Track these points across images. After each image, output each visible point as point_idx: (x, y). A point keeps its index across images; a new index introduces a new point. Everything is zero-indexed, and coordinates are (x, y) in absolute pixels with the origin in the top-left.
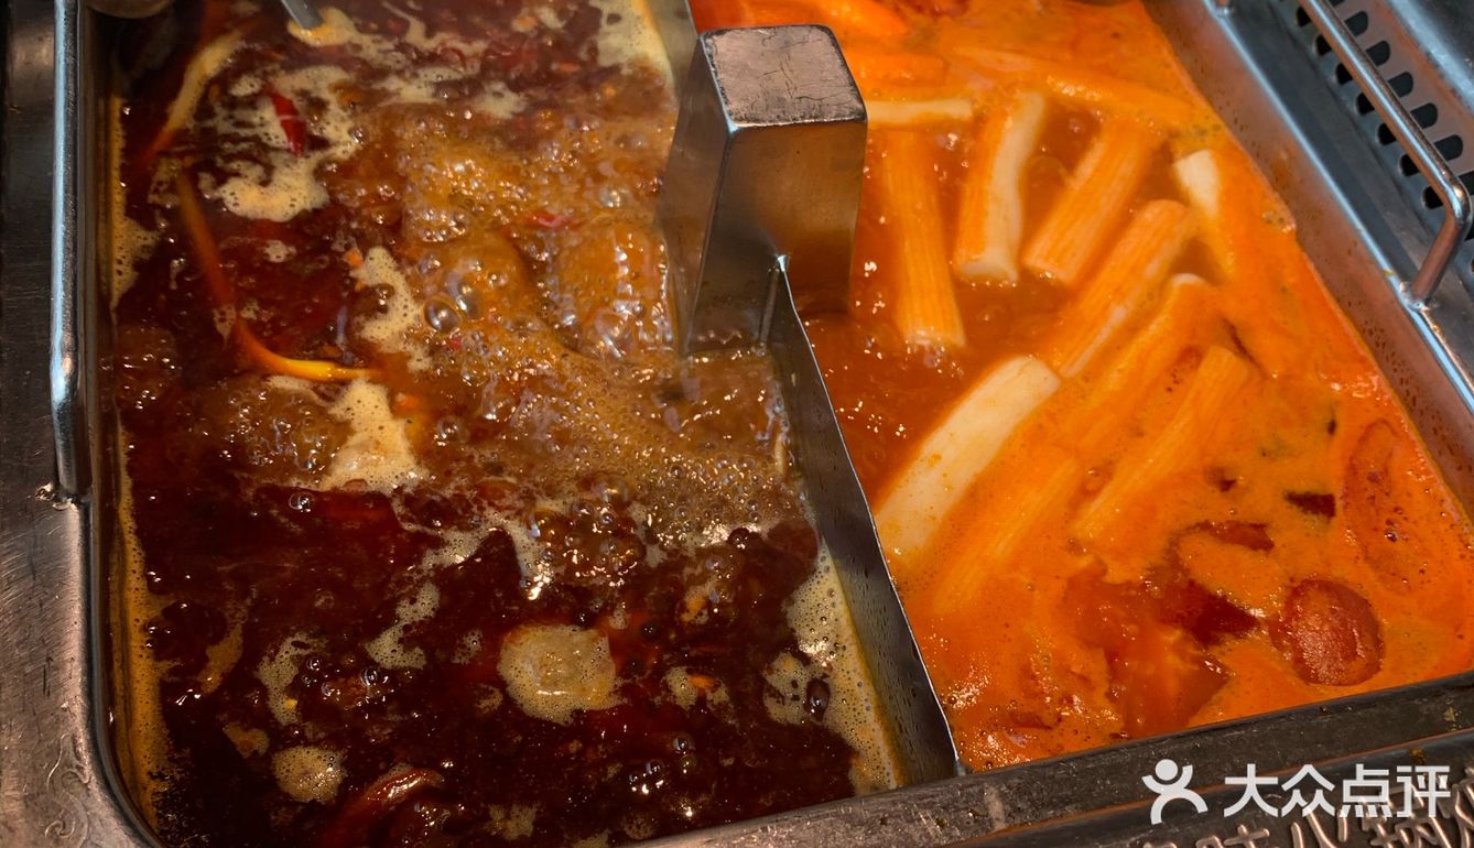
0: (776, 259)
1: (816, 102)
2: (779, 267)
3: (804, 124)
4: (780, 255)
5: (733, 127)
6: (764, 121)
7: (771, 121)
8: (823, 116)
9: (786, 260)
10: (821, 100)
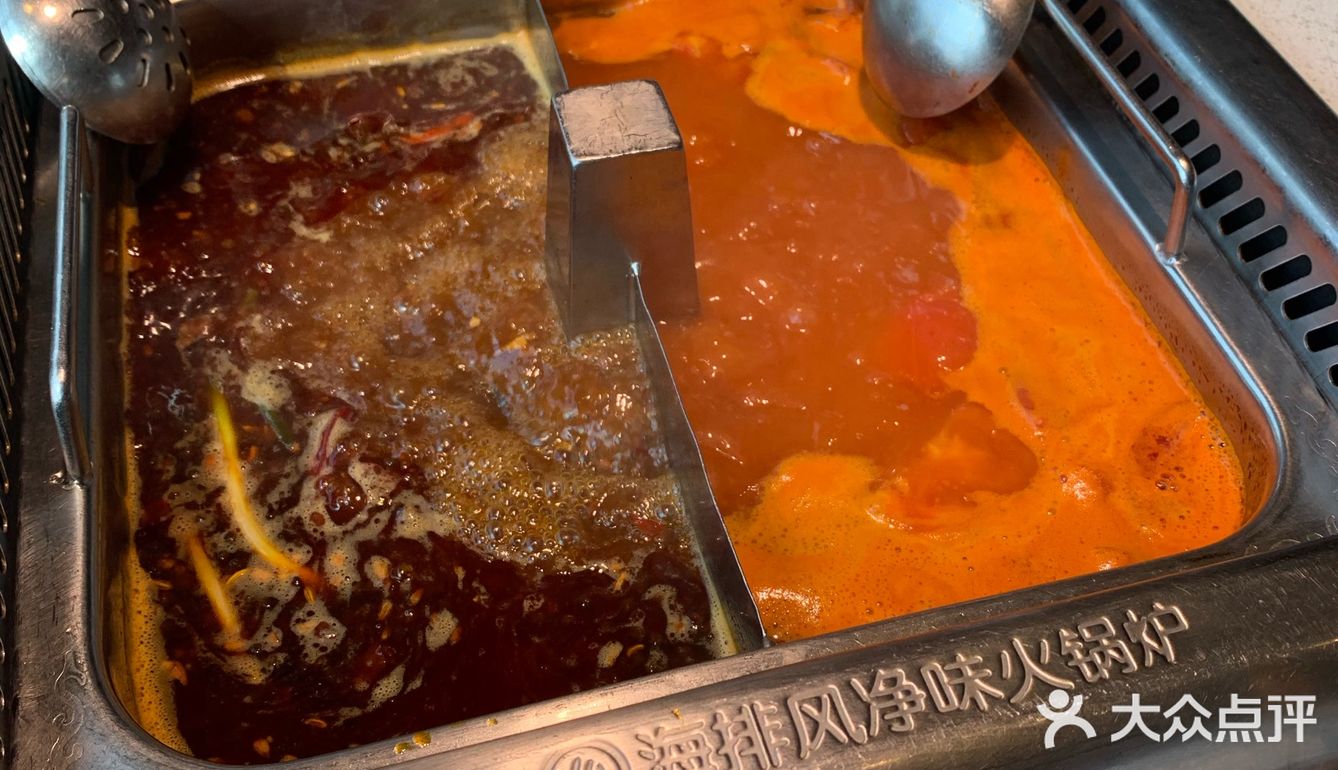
0: (630, 266)
1: (641, 138)
2: (633, 272)
3: (631, 155)
4: (633, 262)
5: (575, 162)
6: (598, 155)
7: (605, 154)
8: (646, 147)
9: (638, 266)
10: (645, 135)
